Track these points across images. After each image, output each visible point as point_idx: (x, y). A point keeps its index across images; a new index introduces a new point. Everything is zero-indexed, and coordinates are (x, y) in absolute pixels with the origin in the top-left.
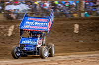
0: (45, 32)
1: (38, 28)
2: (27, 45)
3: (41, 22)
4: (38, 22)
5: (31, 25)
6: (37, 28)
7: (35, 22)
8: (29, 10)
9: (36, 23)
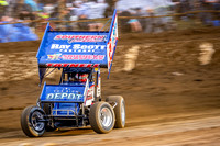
0: (101, 66)
1: (83, 58)
2: (59, 104)
3: (88, 44)
4: (82, 44)
5: (63, 53)
6: (79, 58)
7: (73, 44)
8: (171, 8)
9: (76, 47)
